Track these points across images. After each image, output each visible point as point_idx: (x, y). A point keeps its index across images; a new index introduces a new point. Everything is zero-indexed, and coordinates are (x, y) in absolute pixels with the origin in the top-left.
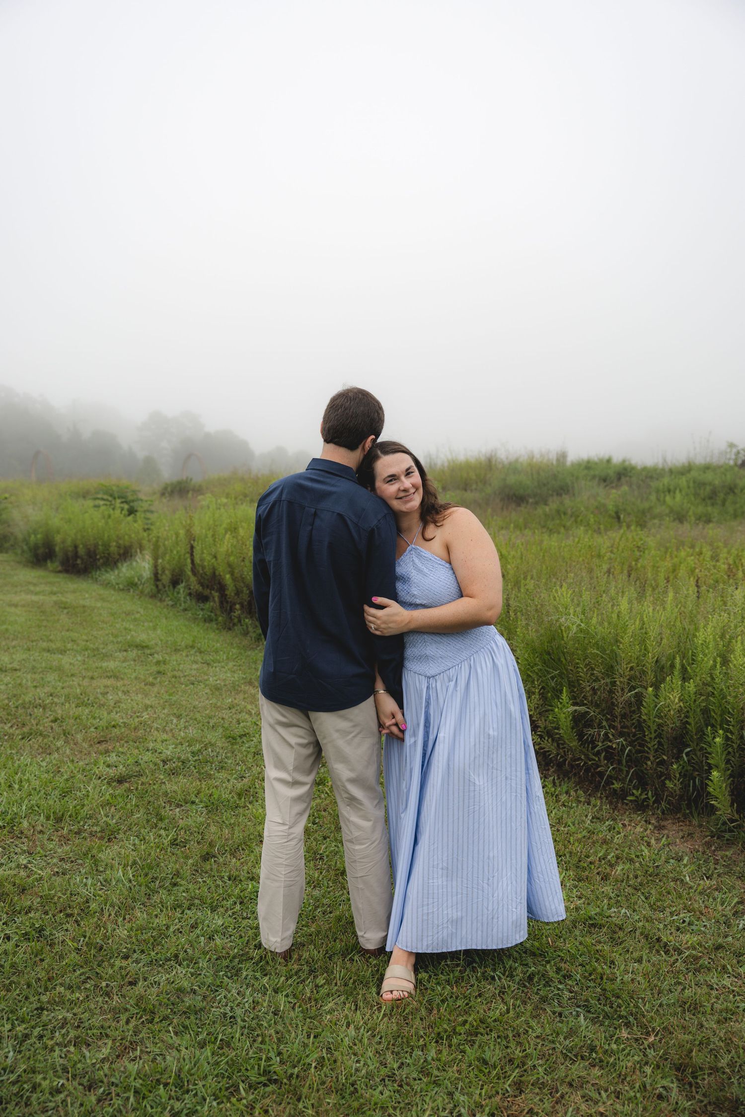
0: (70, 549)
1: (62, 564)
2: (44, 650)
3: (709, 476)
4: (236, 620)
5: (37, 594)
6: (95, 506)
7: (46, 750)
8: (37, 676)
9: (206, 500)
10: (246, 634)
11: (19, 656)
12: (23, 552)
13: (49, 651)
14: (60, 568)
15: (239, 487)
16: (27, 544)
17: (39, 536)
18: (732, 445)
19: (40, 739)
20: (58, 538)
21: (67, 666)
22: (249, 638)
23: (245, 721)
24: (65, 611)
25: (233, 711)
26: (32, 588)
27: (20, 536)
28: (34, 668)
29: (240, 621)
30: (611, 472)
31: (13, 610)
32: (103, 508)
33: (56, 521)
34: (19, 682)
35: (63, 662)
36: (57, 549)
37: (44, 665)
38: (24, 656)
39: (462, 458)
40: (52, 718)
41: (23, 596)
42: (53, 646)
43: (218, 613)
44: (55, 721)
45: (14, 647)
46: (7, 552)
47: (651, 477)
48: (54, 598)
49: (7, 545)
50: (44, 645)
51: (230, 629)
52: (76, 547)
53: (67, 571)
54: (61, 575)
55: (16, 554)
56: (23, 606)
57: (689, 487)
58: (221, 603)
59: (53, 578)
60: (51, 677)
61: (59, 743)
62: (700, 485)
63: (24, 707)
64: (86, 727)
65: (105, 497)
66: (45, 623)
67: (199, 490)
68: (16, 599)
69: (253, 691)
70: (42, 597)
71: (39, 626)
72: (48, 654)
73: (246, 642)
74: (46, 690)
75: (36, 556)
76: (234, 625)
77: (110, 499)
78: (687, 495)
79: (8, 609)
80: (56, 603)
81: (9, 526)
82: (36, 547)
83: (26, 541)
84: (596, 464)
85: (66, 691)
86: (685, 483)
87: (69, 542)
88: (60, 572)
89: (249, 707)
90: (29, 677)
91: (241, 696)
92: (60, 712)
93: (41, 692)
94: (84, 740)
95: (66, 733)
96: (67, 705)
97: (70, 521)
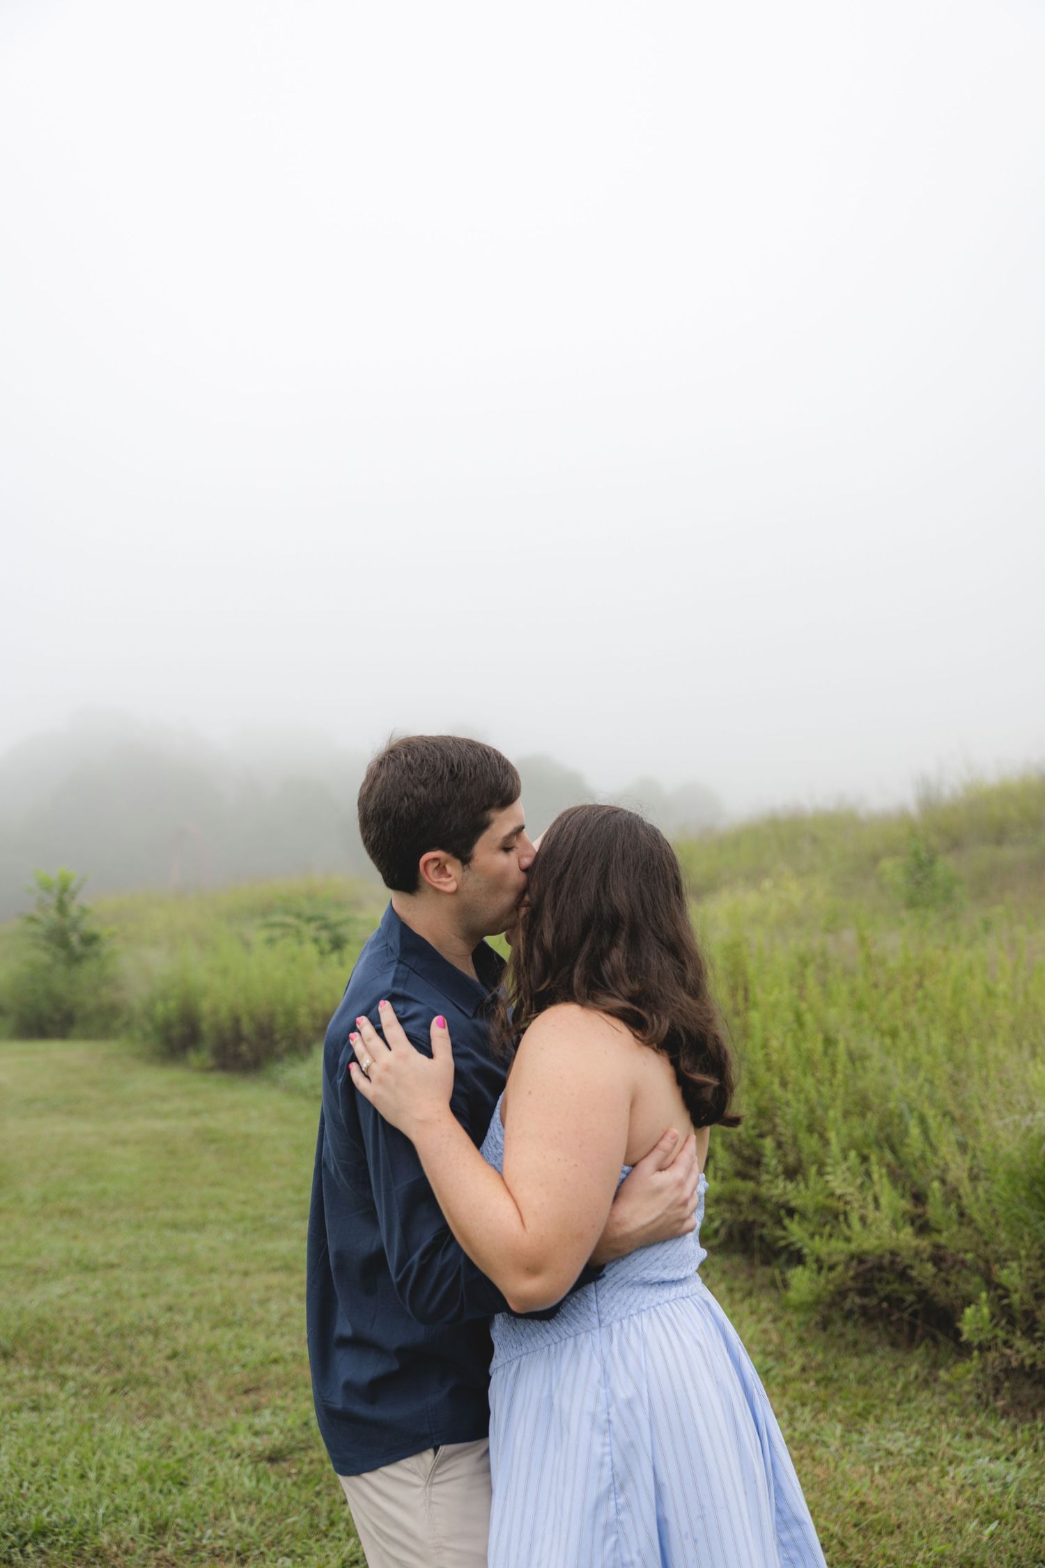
0: (228, 1025)
1: (215, 1053)
2: (166, 1225)
5: (164, 1116)
6: (269, 940)
7: (152, 1410)
8: (150, 1275)
11: (122, 1239)
12: (145, 1035)
13: (174, 1226)
14: (211, 1062)
16: (151, 1020)
17: (172, 1004)
19: (143, 1390)
20: (205, 1006)
21: (204, 1254)
24: (213, 1147)
26: (157, 1106)
27: (138, 1007)
28: (145, 1259)
31: (118, 1151)
32: (282, 942)
33: (201, 971)
34: (115, 1288)
35: (198, 1246)
36: (204, 1026)
37: (163, 1253)
38: (130, 1240)
40: (168, 1351)
41: (140, 1123)
42: (183, 1216)
44: (172, 1356)
45: (115, 1223)
46: (117, 1039)
48: (195, 1123)
49: (116, 1024)
50: (166, 1215)
52: (237, 1021)
53: (223, 1067)
54: (212, 1076)
55: (132, 1040)
56: (138, 1142)
59: (197, 1083)
60: (173, 1276)
61: (176, 1397)
63: (122, 1336)
64: (225, 1365)
65: (287, 920)
66: (173, 1174)
68: (127, 1129)
70: (173, 1123)
71: (162, 1180)
72: (173, 1233)
74: (165, 1299)
75: (168, 1041)
77: (295, 923)
79: (110, 1151)
80: (197, 1132)
81: (118, 988)
82: (167, 1026)
83: (149, 1015)
85: (198, 1300)
87: (224, 1013)
88: (210, 1069)
90: (134, 1277)
92: (182, 1340)
93: (153, 1305)
94: (220, 1389)
95: (189, 1378)
96: (196, 1326)
97: (224, 972)
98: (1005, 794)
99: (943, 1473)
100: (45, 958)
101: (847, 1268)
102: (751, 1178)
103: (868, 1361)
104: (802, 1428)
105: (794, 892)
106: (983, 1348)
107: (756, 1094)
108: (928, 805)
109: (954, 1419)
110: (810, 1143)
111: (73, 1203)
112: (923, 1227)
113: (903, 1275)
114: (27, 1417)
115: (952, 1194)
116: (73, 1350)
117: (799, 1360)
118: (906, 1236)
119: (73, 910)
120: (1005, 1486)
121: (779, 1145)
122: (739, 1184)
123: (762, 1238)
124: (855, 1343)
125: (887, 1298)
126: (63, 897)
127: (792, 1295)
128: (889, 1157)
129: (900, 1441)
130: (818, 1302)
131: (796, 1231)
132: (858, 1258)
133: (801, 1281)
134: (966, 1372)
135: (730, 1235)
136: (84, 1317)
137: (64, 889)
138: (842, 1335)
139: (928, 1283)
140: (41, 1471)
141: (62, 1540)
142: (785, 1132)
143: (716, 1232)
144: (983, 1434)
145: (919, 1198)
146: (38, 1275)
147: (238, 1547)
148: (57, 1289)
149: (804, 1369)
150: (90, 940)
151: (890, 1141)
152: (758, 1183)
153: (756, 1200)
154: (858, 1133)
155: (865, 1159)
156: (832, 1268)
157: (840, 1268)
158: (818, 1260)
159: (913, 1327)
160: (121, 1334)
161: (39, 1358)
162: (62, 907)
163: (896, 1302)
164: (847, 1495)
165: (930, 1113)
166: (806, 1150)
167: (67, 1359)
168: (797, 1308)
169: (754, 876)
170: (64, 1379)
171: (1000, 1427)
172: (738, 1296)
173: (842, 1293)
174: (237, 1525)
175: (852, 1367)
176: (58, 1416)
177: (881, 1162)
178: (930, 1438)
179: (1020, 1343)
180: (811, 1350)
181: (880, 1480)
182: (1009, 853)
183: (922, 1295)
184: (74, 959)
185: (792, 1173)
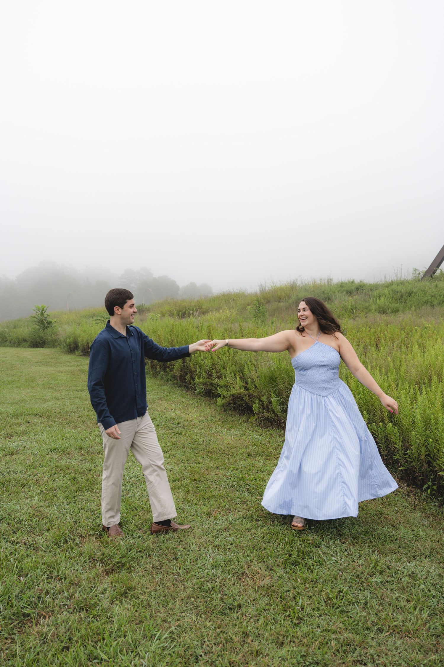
0: (85, 344)
1: (82, 352)
2: (74, 390)
3: (399, 288)
4: (158, 373)
5: (71, 366)
6: (96, 323)
7: (75, 427)
8: (72, 401)
9: (149, 315)
10: (162, 379)
11: (64, 393)
12: (64, 347)
13: (76, 391)
14: (81, 354)
15: (167, 308)
16: (66, 343)
17: (71, 339)
18: (415, 270)
19: (73, 424)
20: (80, 340)
21: (84, 396)
22: (163, 381)
23: (155, 413)
24: (83, 373)
25: (151, 410)
26: (69, 364)
27: (62, 340)
28: (70, 397)
29: (159, 373)
30: (353, 288)
31: (60, 374)
32: (99, 324)
33: (79, 331)
34: (64, 403)
35: (82, 395)
36: (79, 345)
37: (74, 396)
38: (66, 393)
39: (278, 285)
40: (78, 416)
41: (65, 368)
42: (78, 388)
43: (150, 370)
44: (79, 417)
45: (62, 390)
46: (57, 348)
47: (371, 290)
48: (79, 368)
49: (56, 344)
50: (75, 388)
51: (155, 377)
52: (88, 343)
53: (84, 355)
54: (82, 357)
55: (61, 348)
56: (65, 372)
57: (389, 294)
58: (152, 366)
59: (78, 359)
60: (77, 401)
61: (80, 425)
62: (395, 292)
63: (67, 413)
64: (91, 419)
65: (100, 318)
66: (74, 379)
67: (148, 310)
68: (62, 369)
69: (161, 402)
70: (73, 368)
71: (72, 381)
72: (76, 392)
73: (162, 382)
74: (76, 406)
75: (70, 348)
76: (158, 375)
77: (102, 319)
78: (388, 298)
79: (58, 374)
80: (79, 370)
81: (57, 335)
82: (70, 345)
83: (65, 341)
84: (346, 284)
85: (83, 406)
86: (387, 292)
87: (85, 341)
88: (81, 355)
89: (158, 408)
90: (68, 401)
91: (156, 404)
92: (81, 414)
93: (73, 407)
94: (90, 423)
95: (83, 421)
96: (84, 411)
97: (85, 331)
98: (281, 289)
99: (246, 438)
100: (38, 327)
101: (230, 397)
102: (210, 379)
103: (234, 418)
104: (218, 430)
105: (228, 313)
106: (257, 414)
107: (212, 360)
108: (263, 291)
109: (250, 428)
110: (223, 371)
111: (51, 386)
112: (247, 389)
113: (242, 400)
114: (48, 428)
115: (253, 381)
116: (56, 416)
117: (219, 418)
118: (242, 391)
119: (45, 315)
120: (259, 440)
121: (217, 372)
122: (208, 380)
123: (213, 393)
124: (232, 415)
125: (239, 405)
126: (43, 311)
127: (218, 403)
128: (241, 374)
129: (238, 432)
130: (223, 406)
131: (219, 390)
132: (233, 395)
133: (220, 401)
134: (253, 418)
135: (206, 392)
136: (58, 409)
137: (43, 310)
138: (229, 413)
139: (247, 401)
140: (53, 438)
141: (60, 451)
142: (218, 368)
143: (203, 392)
144: (256, 431)
145: (247, 383)
146: (45, 400)
147: (97, 452)
148: (51, 403)
149: (220, 419)
150: (50, 323)
151: (241, 371)
152: (212, 380)
153: (211, 384)
154: (234, 369)
155: (235, 374)
156: (227, 398)
157: (228, 398)
158: (224, 396)
159: (244, 411)
160: (66, 412)
161: (48, 417)
162: (42, 314)
163: (241, 405)
164: (226, 442)
165: (250, 364)
166: (222, 372)
167: (55, 418)
168: (219, 406)
169: (218, 309)
170: (55, 421)
171: (260, 430)
172: (207, 405)
173: (229, 404)
174: (97, 448)
175: (230, 419)
176: (55, 429)
177: (239, 375)
178: (244, 431)
179: (265, 413)
180: (222, 416)
181: (233, 439)
182: (281, 304)
183: (246, 404)
184: (46, 328)
185: (219, 378)
